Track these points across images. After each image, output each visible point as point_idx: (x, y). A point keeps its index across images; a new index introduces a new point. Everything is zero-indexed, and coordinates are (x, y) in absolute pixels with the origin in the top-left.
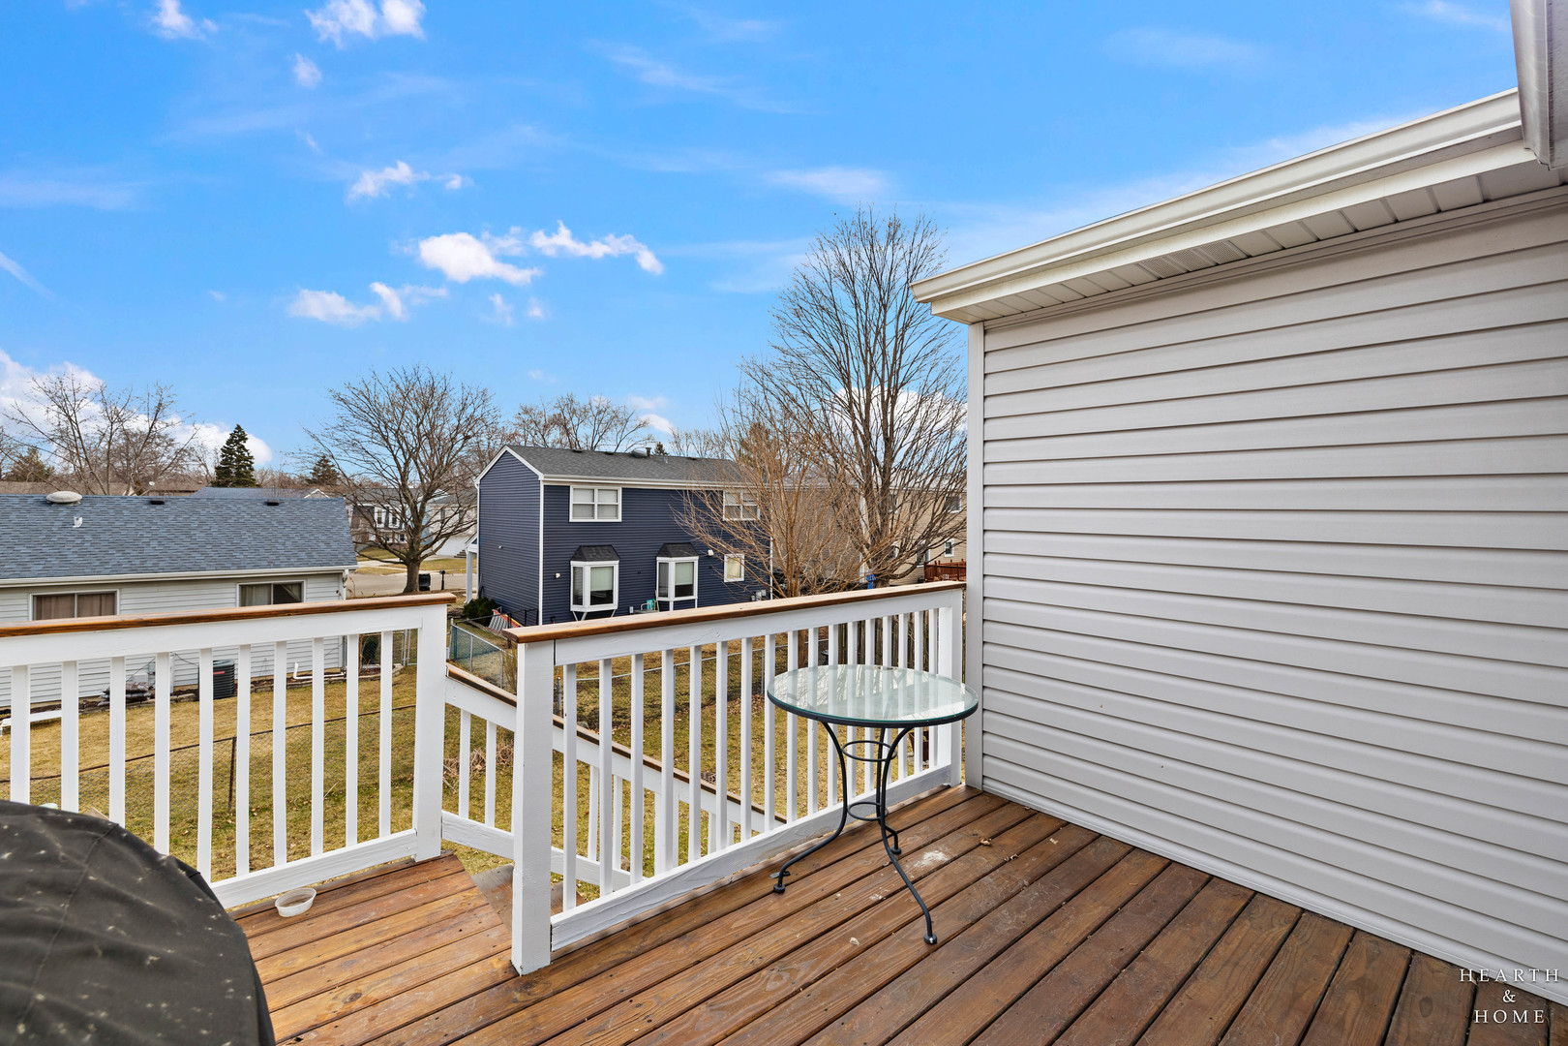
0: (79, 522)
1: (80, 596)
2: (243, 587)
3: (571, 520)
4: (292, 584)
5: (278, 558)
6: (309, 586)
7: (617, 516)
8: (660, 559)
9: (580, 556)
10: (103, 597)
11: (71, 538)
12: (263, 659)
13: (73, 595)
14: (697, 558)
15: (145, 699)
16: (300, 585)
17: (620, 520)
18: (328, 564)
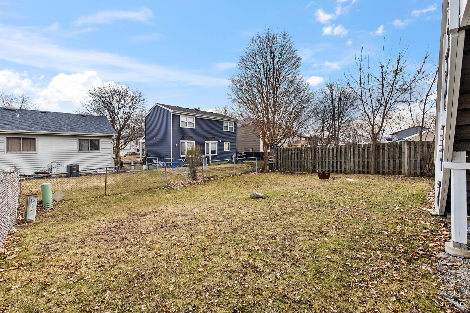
0: (18, 115)
1: (23, 139)
2: (79, 140)
3: (180, 127)
4: (96, 140)
5: (91, 130)
6: (102, 141)
7: (193, 127)
8: (206, 142)
9: (183, 138)
10: (31, 140)
11: (16, 120)
12: (87, 166)
13: (20, 138)
14: (217, 142)
15: (49, 176)
16: (98, 140)
17: (194, 128)
18: (108, 133)
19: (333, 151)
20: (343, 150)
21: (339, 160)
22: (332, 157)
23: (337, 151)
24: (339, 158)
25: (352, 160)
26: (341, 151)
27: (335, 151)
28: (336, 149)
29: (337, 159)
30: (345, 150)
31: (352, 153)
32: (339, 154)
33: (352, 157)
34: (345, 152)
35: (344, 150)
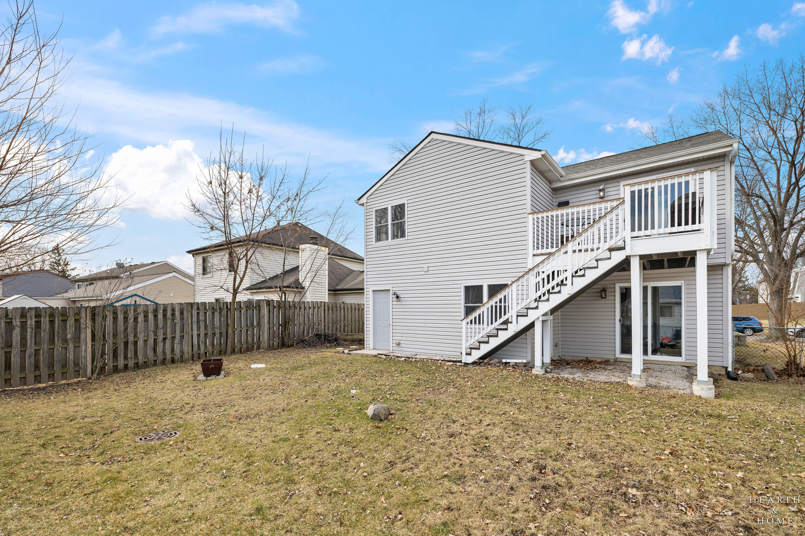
19: (156, 316)
20: (177, 313)
21: (169, 336)
22: (152, 329)
23: (165, 315)
24: (169, 330)
25: (195, 333)
26: (173, 314)
27: (160, 316)
28: (161, 311)
29: (165, 334)
30: (182, 313)
31: (195, 319)
32: (169, 322)
33: (195, 327)
34: (182, 319)
35: (179, 313)
